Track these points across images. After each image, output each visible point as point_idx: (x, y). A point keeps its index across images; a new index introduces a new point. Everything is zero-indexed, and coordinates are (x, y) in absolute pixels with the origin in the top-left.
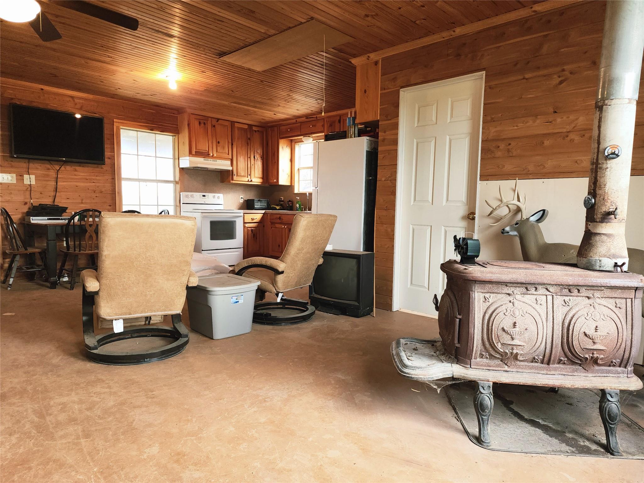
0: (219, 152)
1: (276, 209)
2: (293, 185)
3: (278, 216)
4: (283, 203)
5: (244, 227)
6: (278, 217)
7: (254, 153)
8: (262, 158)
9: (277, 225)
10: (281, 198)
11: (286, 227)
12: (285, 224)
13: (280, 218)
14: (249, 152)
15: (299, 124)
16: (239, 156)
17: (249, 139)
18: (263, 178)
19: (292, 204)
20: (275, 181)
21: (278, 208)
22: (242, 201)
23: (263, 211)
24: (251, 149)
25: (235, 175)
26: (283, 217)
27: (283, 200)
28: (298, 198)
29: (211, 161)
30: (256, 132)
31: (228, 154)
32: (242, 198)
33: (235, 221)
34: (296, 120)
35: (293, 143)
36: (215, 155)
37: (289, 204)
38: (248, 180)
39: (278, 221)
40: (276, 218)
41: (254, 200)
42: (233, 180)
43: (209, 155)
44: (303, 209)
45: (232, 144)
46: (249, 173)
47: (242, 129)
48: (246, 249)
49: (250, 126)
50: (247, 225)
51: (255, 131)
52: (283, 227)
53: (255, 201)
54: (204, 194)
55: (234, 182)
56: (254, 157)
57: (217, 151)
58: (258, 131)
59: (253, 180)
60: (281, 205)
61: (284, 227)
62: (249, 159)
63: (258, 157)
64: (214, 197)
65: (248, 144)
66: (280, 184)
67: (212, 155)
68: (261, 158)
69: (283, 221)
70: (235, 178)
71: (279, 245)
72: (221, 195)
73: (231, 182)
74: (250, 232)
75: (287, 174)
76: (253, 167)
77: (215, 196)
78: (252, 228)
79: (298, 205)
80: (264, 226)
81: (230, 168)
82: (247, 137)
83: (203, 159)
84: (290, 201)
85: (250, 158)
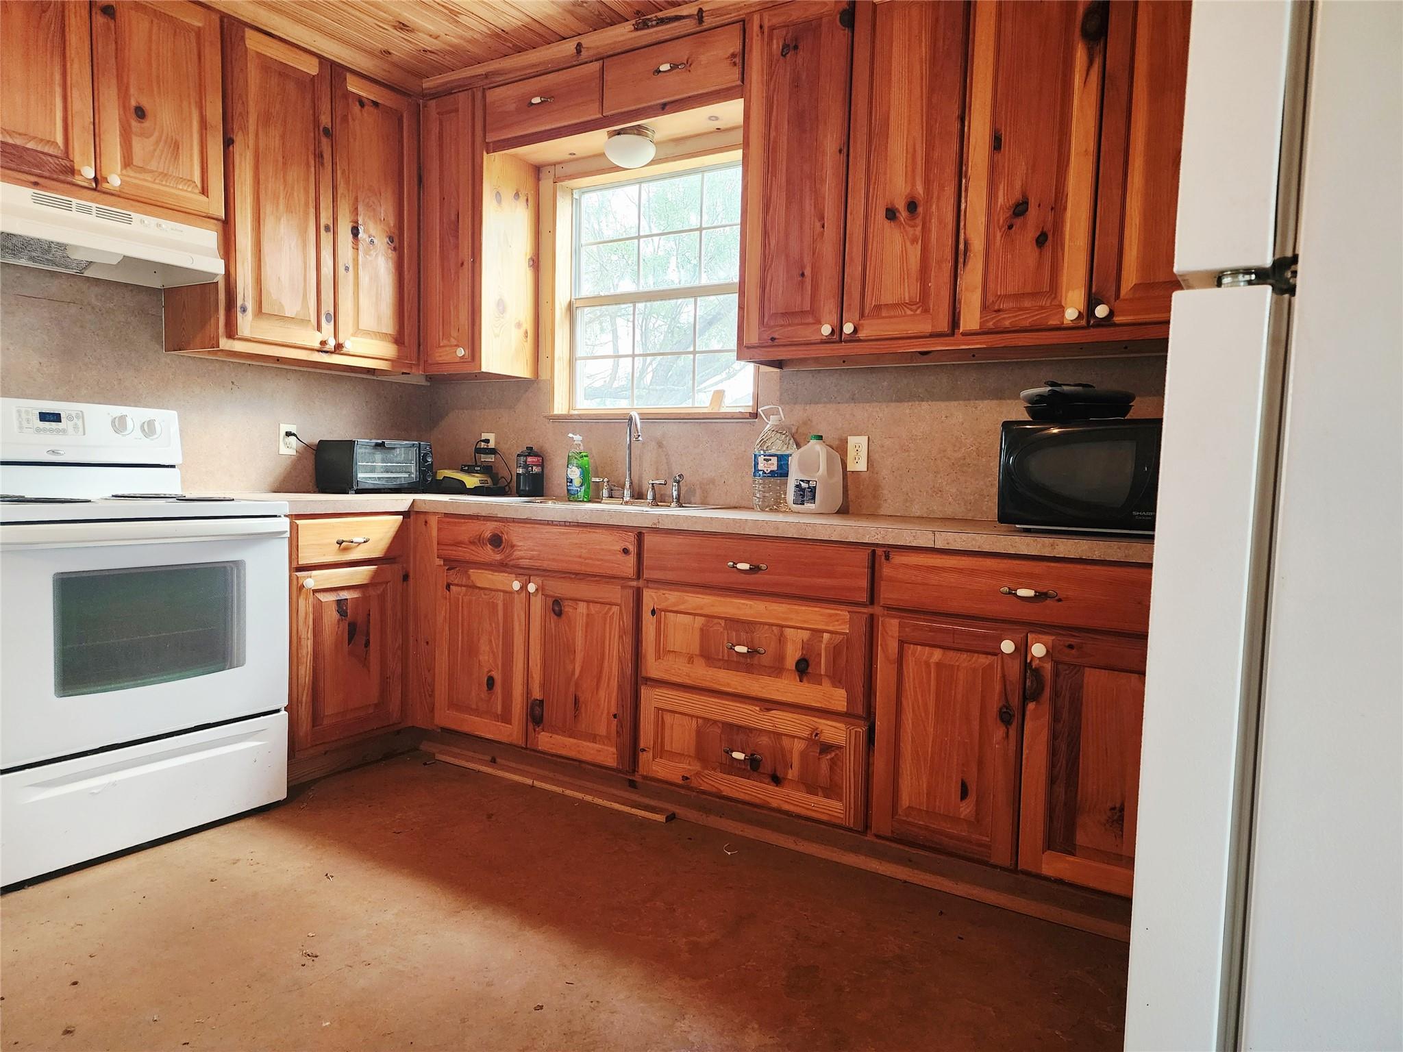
0: (142, 170)
1: (460, 489)
2: (544, 375)
3: (488, 529)
4: (490, 459)
5: (296, 589)
6: (488, 534)
7: (355, 211)
8: (396, 242)
9: (483, 578)
10: (485, 436)
11: (532, 588)
12: (526, 573)
13: (496, 541)
14: (326, 202)
15: (596, 66)
16: (268, 209)
17: (327, 133)
18: (399, 340)
19: (542, 465)
20: (461, 352)
21: (471, 481)
22: (289, 448)
23: (403, 501)
24: (335, 188)
25: (244, 310)
26: (516, 535)
27: (492, 445)
28: (578, 438)
29: (81, 209)
30: (362, 104)
31: (204, 191)
32: (288, 434)
33: (238, 564)
34: (579, 45)
35: (546, 184)
36: (115, 181)
37: (526, 466)
38: (323, 343)
39: (489, 554)
40: (478, 541)
41: (350, 444)
42: (231, 333)
43: (73, 171)
44: (605, 493)
45: (228, 142)
46: (327, 306)
47: (285, 72)
48: (304, 712)
49: (334, 71)
50: (312, 580)
51: (361, 102)
52: (516, 586)
53: (359, 451)
54: (50, 406)
55: (238, 346)
56: (355, 232)
57: (127, 162)
58: (376, 104)
59: (349, 346)
60: (487, 470)
61: (524, 587)
62: (326, 238)
63: (375, 234)
64: (119, 425)
65: (319, 156)
66: (484, 369)
67: (89, 173)
68: (391, 239)
69: (517, 554)
70: (246, 323)
71: (491, 682)
72: (167, 419)
73: (225, 344)
74: (331, 616)
75: (519, 325)
76: (346, 281)
77: (122, 419)
78: (345, 595)
79: (575, 474)
80: (406, 577)
81: (216, 267)
82: (316, 122)
83: (28, 192)
84: (530, 452)
85: (333, 229)
